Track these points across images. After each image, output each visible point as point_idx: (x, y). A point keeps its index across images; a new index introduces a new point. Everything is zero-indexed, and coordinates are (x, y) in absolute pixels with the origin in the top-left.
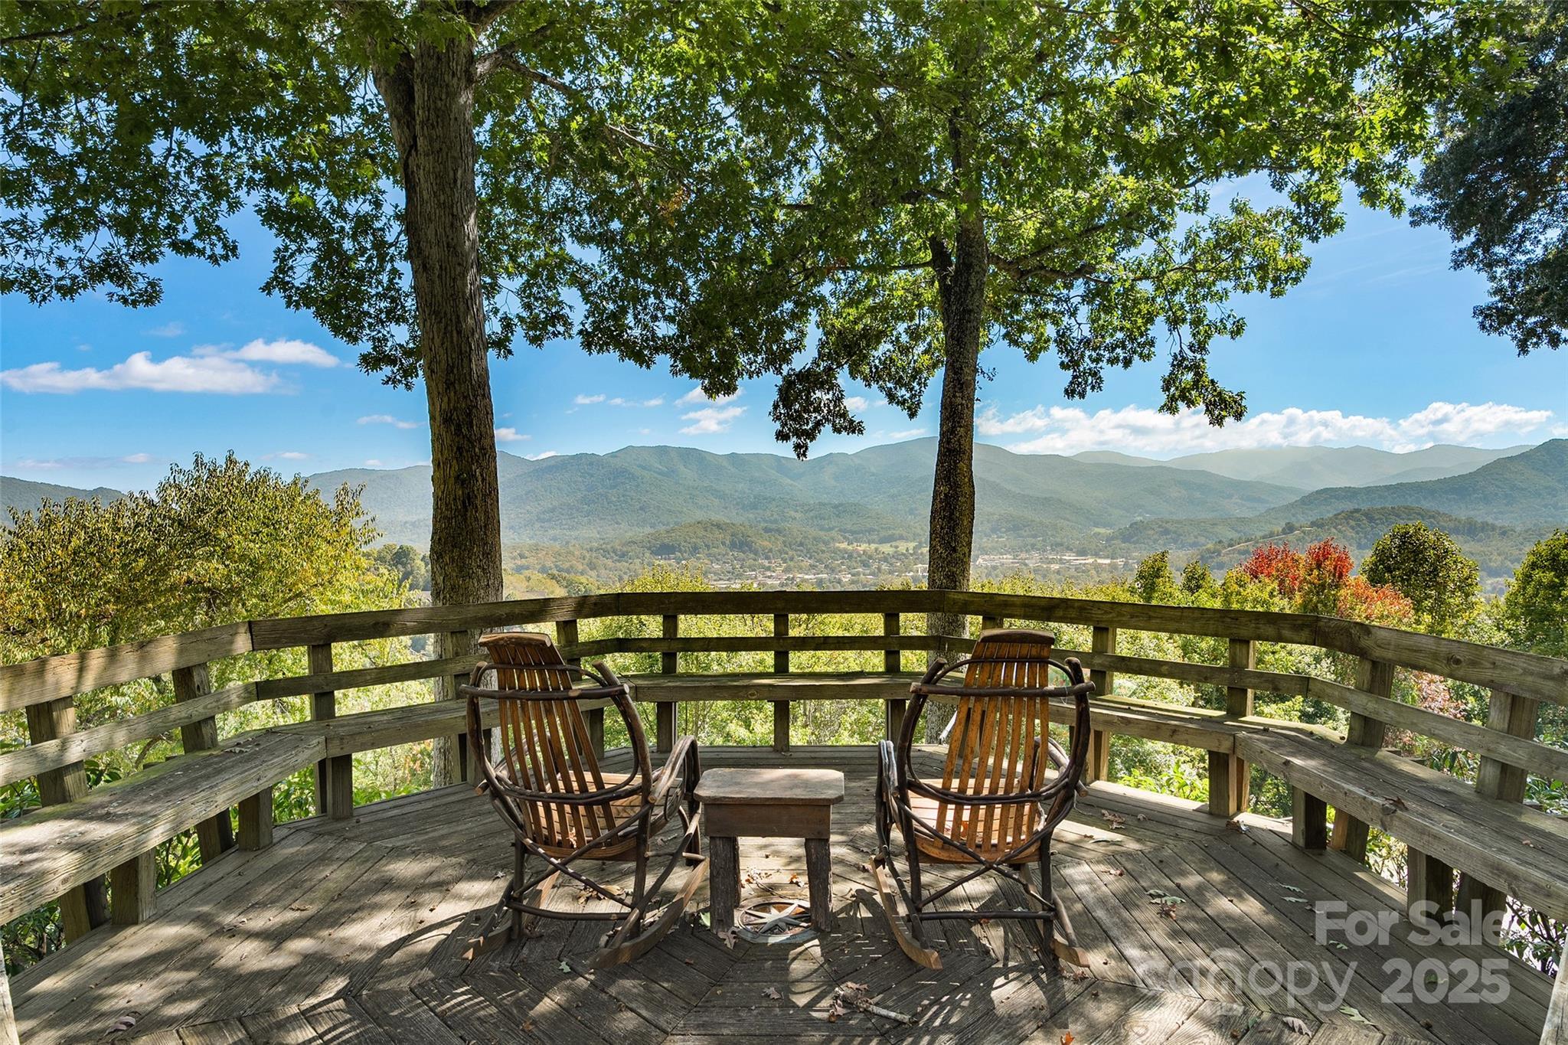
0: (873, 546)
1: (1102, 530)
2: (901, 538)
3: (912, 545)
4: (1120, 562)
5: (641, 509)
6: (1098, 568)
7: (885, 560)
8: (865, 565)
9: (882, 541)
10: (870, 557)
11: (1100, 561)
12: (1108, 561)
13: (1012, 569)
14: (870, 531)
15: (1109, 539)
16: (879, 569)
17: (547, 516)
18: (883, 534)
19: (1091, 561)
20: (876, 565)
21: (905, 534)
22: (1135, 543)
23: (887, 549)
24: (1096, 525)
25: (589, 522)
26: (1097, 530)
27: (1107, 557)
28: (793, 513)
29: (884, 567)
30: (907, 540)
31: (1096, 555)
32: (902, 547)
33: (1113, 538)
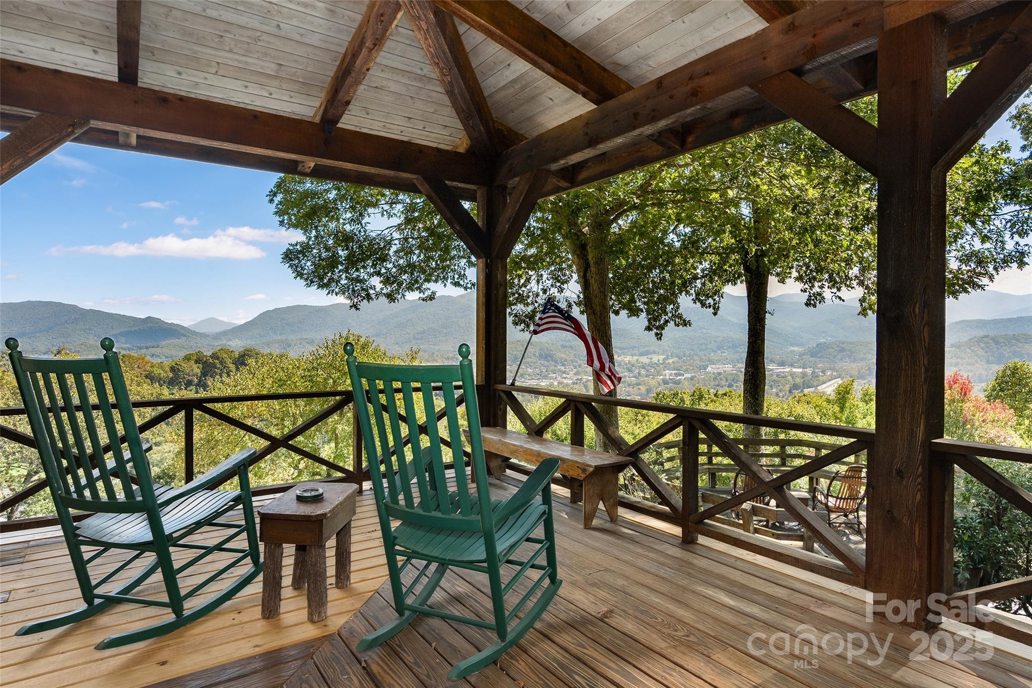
0: (635, 358)
1: (796, 349)
2: (654, 352)
3: (661, 357)
4: (809, 371)
6: (792, 374)
7: (644, 367)
8: (630, 371)
9: (641, 354)
10: (633, 365)
11: (795, 370)
12: (800, 370)
13: (731, 374)
14: (633, 348)
15: (801, 355)
16: (639, 373)
17: (419, 336)
18: (642, 350)
19: (788, 370)
20: (637, 371)
21: (657, 350)
22: (820, 357)
23: (645, 360)
24: (792, 345)
25: (447, 340)
26: (792, 348)
27: (799, 367)
29: (643, 372)
30: (658, 354)
31: (792, 365)
32: (655, 358)
33: (804, 354)
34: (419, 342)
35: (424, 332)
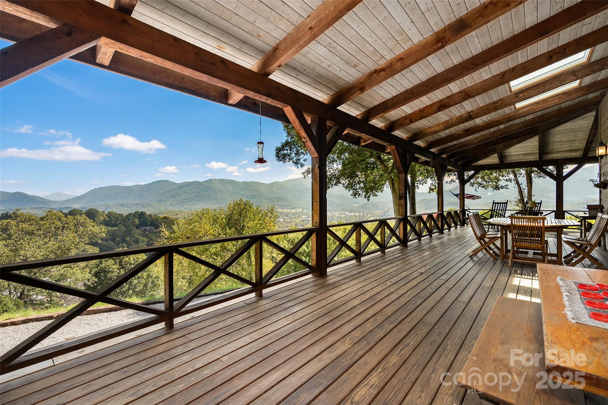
0: (289, 210)
1: (356, 205)
2: (297, 208)
3: (301, 210)
4: (361, 214)
5: (215, 199)
6: (355, 216)
7: (293, 214)
8: (287, 216)
9: (292, 209)
10: (288, 214)
11: (356, 214)
12: (358, 214)
13: (331, 217)
14: (288, 206)
15: (358, 208)
16: (291, 217)
17: (183, 201)
18: (292, 206)
19: (353, 214)
20: (290, 216)
21: (298, 206)
22: (365, 209)
23: (293, 211)
24: (354, 203)
25: (198, 203)
26: (354, 205)
27: (357, 213)
28: (264, 200)
29: (293, 216)
30: (299, 208)
31: (355, 212)
32: (298, 210)
33: (359, 207)
34: (183, 204)
35: (186, 199)
